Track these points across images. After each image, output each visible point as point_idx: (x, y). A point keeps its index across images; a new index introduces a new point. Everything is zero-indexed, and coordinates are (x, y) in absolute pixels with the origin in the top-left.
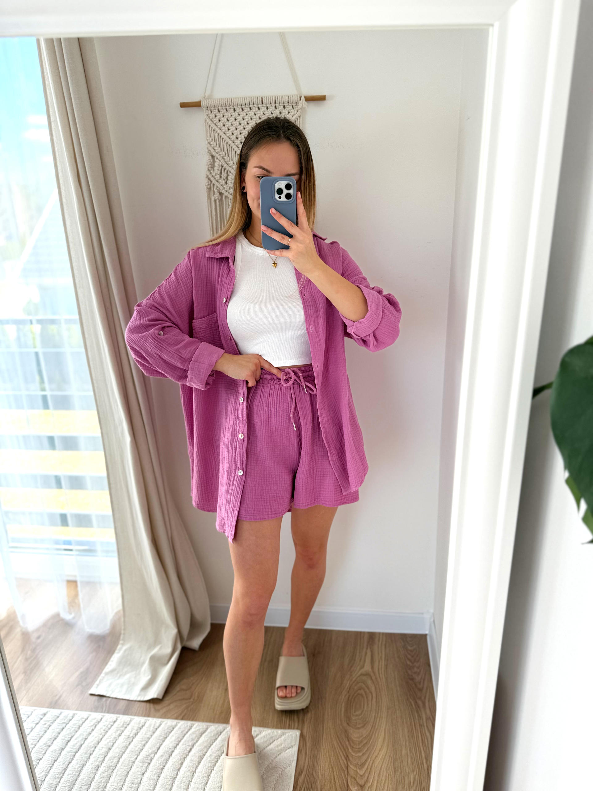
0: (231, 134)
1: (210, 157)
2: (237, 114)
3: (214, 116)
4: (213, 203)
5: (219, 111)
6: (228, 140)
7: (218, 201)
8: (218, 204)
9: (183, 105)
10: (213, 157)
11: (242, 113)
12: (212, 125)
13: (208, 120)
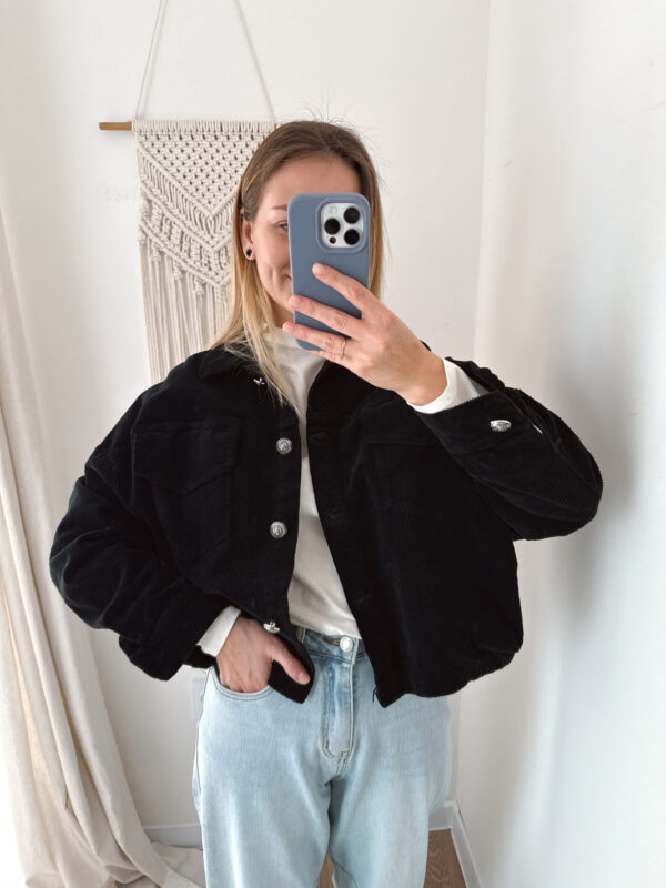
0: (175, 170)
1: (146, 203)
2: (184, 144)
3: (150, 145)
4: (150, 266)
5: (158, 138)
6: (171, 179)
7: (156, 263)
8: (157, 267)
9: (104, 126)
10: (149, 201)
11: (191, 142)
12: (148, 157)
13: (141, 150)
